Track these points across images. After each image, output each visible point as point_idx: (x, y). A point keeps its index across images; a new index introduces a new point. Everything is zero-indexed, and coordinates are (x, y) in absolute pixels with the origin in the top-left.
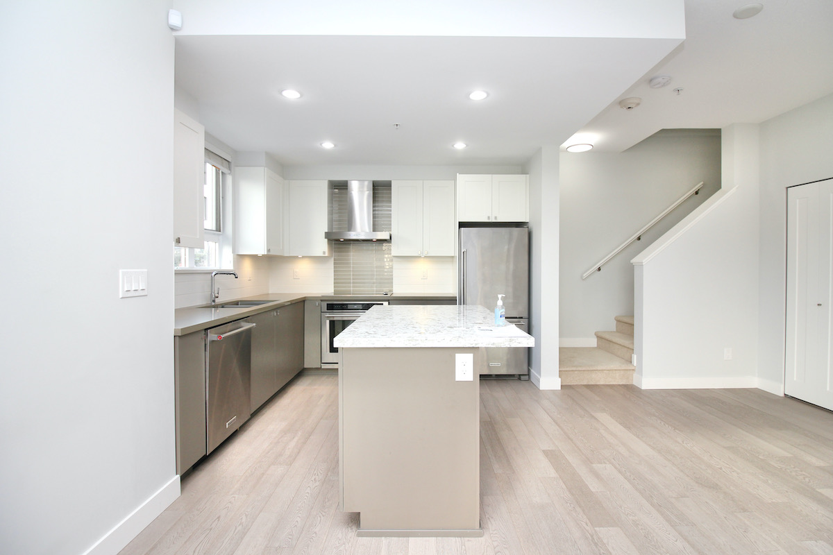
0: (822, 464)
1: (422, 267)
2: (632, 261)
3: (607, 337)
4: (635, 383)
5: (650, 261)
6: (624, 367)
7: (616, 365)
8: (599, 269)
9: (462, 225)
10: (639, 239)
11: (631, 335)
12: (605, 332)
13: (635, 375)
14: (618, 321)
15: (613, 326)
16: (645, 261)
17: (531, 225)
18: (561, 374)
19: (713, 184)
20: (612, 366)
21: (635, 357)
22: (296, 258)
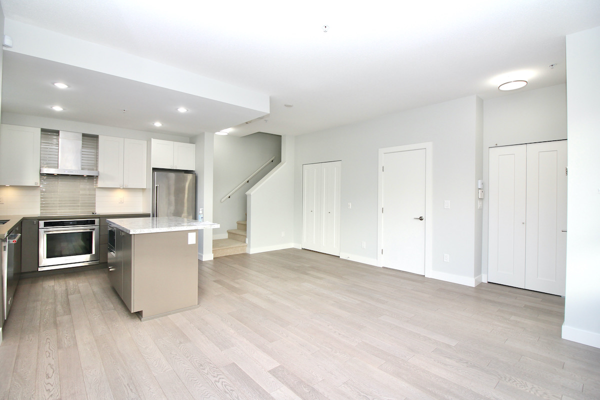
0: (309, 266)
1: (120, 195)
2: (246, 193)
3: (234, 232)
4: (247, 252)
5: (254, 193)
6: (242, 245)
7: (239, 244)
8: (229, 197)
9: (154, 169)
10: (248, 182)
11: (245, 230)
12: (232, 230)
13: (247, 248)
14: (238, 224)
15: (235, 226)
16: (252, 194)
17: (196, 172)
18: (214, 252)
19: (277, 160)
20: (237, 245)
21: (247, 239)
22: (4, 186)
